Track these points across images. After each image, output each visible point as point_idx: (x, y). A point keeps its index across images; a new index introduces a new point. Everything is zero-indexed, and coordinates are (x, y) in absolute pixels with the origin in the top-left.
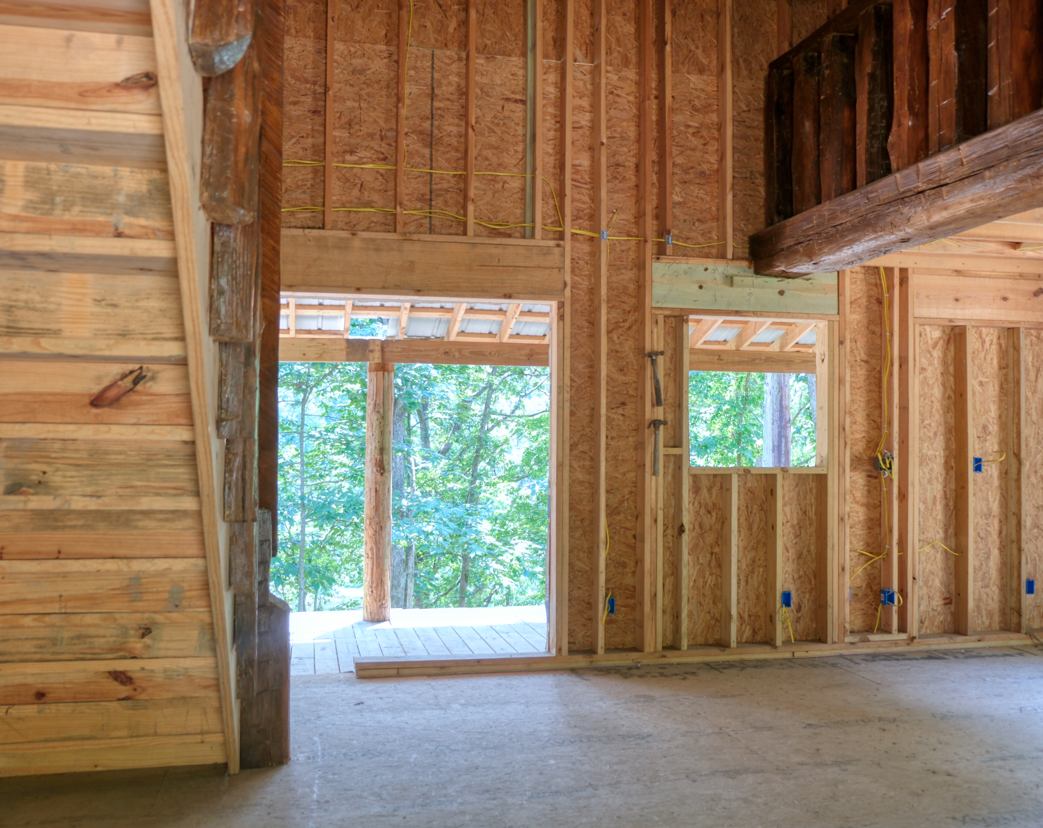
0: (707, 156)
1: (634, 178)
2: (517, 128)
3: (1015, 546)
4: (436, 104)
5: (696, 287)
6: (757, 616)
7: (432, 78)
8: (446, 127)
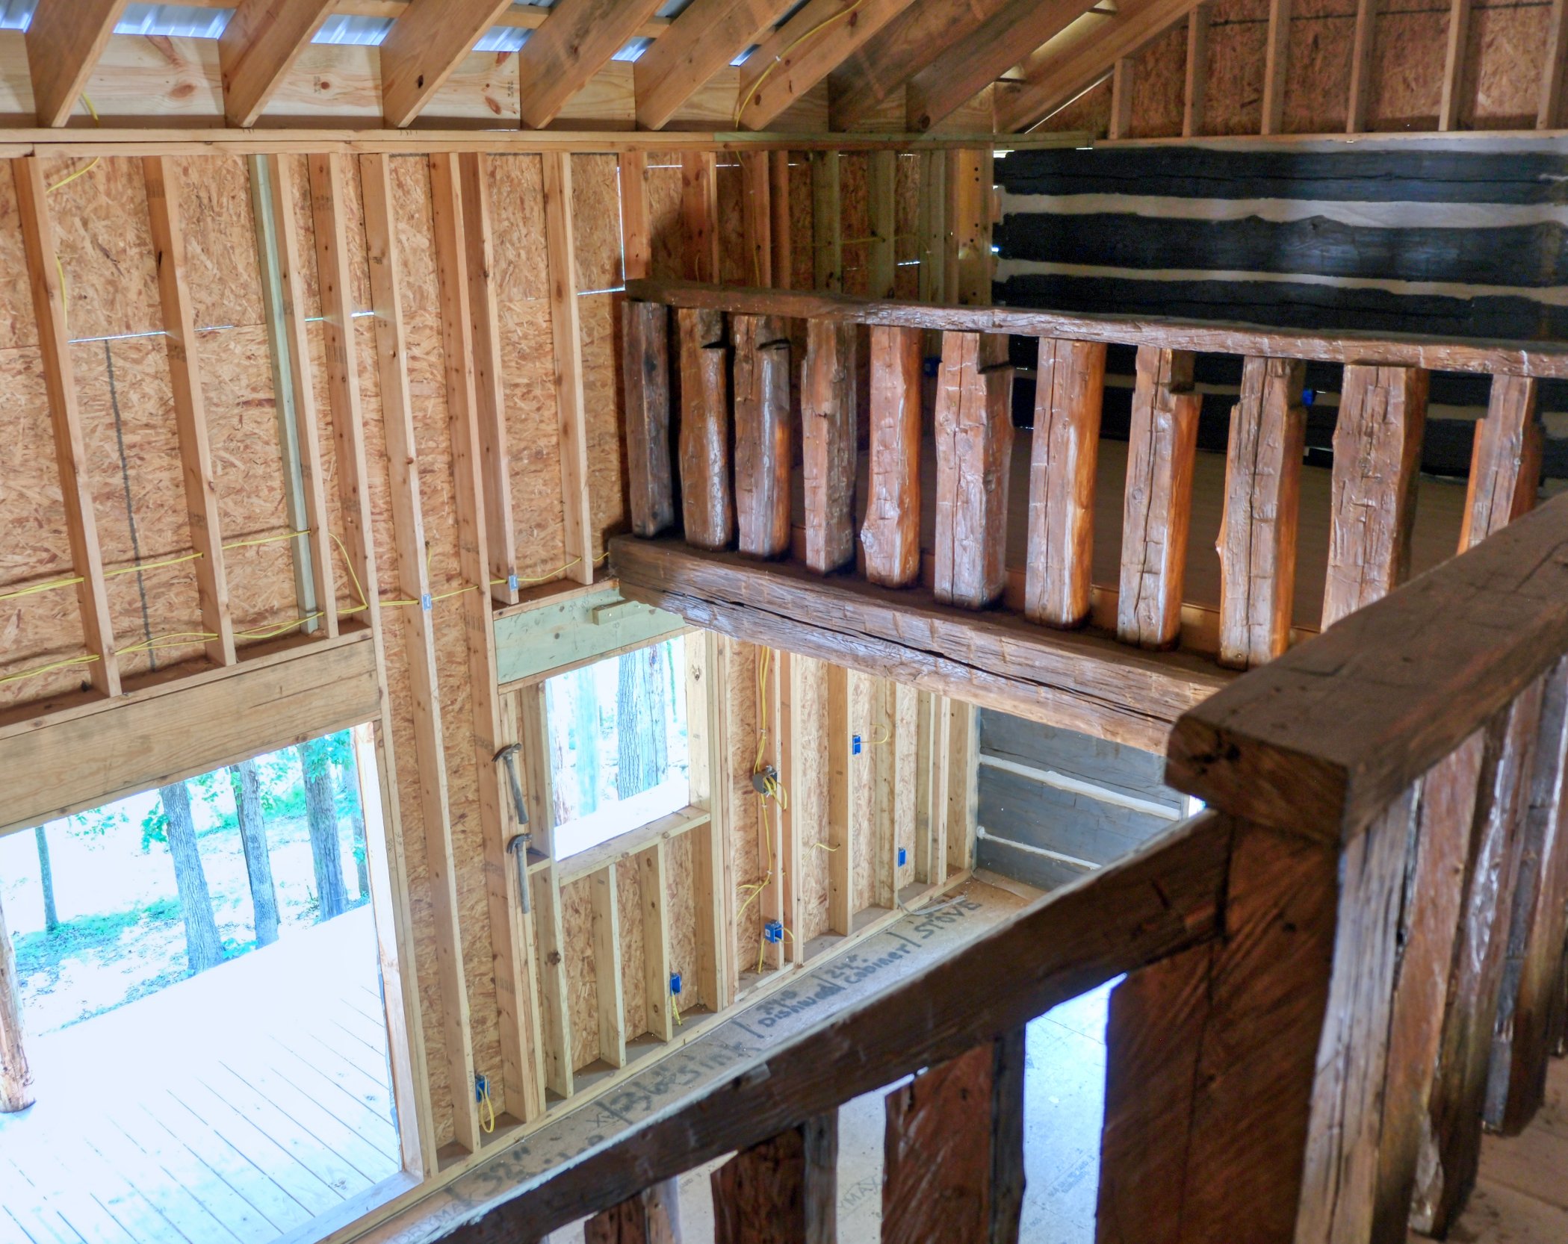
0: (543, 426)
1: (446, 486)
2: (267, 448)
3: (886, 816)
4: (128, 439)
5: (551, 638)
6: (638, 1007)
7: (113, 393)
8: (150, 477)
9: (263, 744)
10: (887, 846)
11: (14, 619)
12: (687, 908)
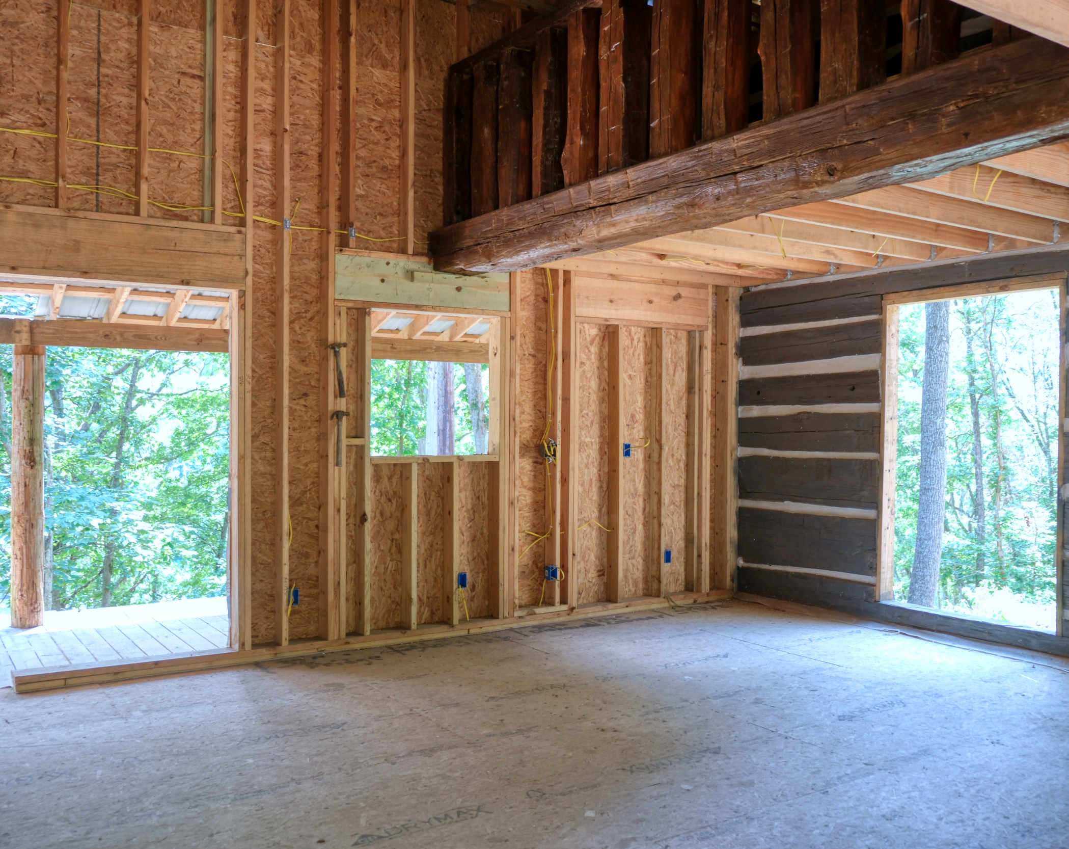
0: (389, 151)
1: (316, 168)
2: (195, 105)
3: (656, 521)
4: (104, 70)
5: (378, 280)
6: (435, 598)
7: (99, 41)
8: (114, 97)
9: (158, 276)
10: (656, 546)
11: (12, 152)
12: (482, 534)
